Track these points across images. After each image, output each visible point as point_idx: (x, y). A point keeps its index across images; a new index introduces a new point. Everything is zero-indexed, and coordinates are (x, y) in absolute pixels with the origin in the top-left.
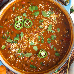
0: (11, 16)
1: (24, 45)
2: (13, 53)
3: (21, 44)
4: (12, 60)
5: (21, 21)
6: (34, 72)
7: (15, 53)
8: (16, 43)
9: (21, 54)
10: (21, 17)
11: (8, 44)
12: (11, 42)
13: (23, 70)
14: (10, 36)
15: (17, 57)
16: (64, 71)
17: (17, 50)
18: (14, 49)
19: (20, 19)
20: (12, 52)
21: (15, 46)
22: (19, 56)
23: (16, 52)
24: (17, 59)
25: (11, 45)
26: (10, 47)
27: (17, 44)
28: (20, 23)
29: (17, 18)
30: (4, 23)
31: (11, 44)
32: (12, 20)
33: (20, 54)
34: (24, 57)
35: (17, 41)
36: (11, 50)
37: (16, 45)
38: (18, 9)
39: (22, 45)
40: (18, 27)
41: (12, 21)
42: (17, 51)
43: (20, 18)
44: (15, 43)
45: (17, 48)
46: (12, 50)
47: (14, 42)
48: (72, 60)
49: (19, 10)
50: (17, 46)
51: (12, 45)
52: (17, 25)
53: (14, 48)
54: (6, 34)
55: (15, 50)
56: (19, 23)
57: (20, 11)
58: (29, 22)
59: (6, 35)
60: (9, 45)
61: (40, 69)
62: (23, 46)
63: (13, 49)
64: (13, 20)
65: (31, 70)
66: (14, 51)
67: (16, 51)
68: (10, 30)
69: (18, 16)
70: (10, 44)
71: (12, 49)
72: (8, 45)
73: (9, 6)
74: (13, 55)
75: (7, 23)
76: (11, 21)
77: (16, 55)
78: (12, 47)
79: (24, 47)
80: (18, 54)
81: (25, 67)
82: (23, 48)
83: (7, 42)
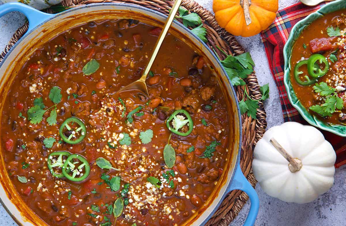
0: (44, 190)
1: (139, 164)
2: (157, 202)
3: (134, 173)
4: (178, 210)
5: (64, 161)
6: (227, 151)
7: (158, 197)
8: (129, 189)
9: (165, 180)
10: (51, 157)
11: (128, 215)
12: (122, 204)
13: (216, 183)
14: (105, 204)
15: (171, 193)
16: (238, 52)
17: (151, 188)
18: (147, 197)
19: (59, 163)
20: (155, 204)
21: (136, 193)
22: (169, 187)
23: (156, 193)
24: (179, 193)
25: (134, 204)
26: (139, 208)
27: (131, 187)
28: (70, 164)
29: (52, 170)
30: (62, 215)
31: (129, 204)
32: (57, 188)
33: (165, 183)
34: (176, 173)
35: (122, 182)
36: (147, 207)
37: (135, 189)
38: (26, 164)
39: (135, 171)
40: (81, 170)
41: (61, 189)
42: (154, 189)
43: (54, 161)
44: (129, 193)
45: (146, 189)
46: (148, 205)
47: (123, 195)
48: (207, 21)
49: (31, 161)
50: (138, 187)
51: (134, 201)
52: (74, 175)
53: (142, 196)
54: (98, 217)
55: (149, 194)
56: (68, 166)
57: (32, 158)
58: (69, 128)
59: (101, 217)
60: (131, 211)
61: (222, 132)
62: (141, 166)
63: (147, 200)
64: (57, 186)
65: (219, 158)
66: (151, 199)
67: (153, 193)
68: (86, 199)
69: (48, 169)
70: (128, 209)
71: (145, 205)
72: (132, 214)
73: (13, 202)
74: (163, 205)
75: (63, 207)
76: (58, 193)
77: (164, 194)
78: (138, 203)
79: (143, 166)
80: (162, 186)
81: (209, 177)
82: (147, 168)
83: (123, 216)
